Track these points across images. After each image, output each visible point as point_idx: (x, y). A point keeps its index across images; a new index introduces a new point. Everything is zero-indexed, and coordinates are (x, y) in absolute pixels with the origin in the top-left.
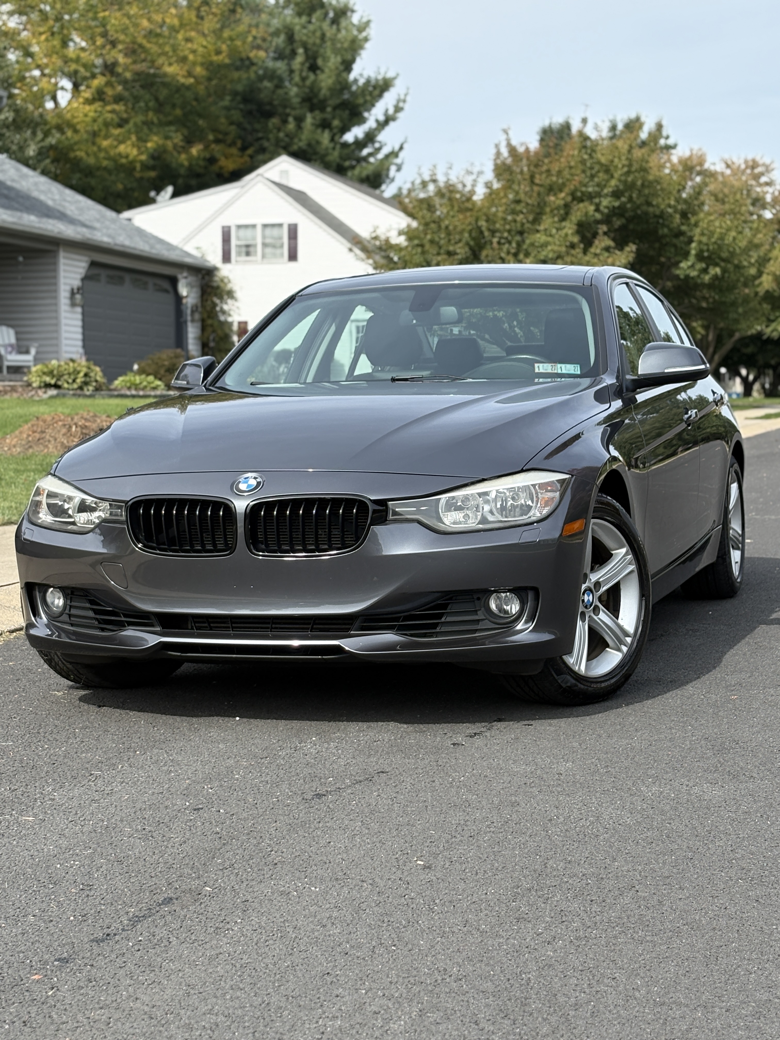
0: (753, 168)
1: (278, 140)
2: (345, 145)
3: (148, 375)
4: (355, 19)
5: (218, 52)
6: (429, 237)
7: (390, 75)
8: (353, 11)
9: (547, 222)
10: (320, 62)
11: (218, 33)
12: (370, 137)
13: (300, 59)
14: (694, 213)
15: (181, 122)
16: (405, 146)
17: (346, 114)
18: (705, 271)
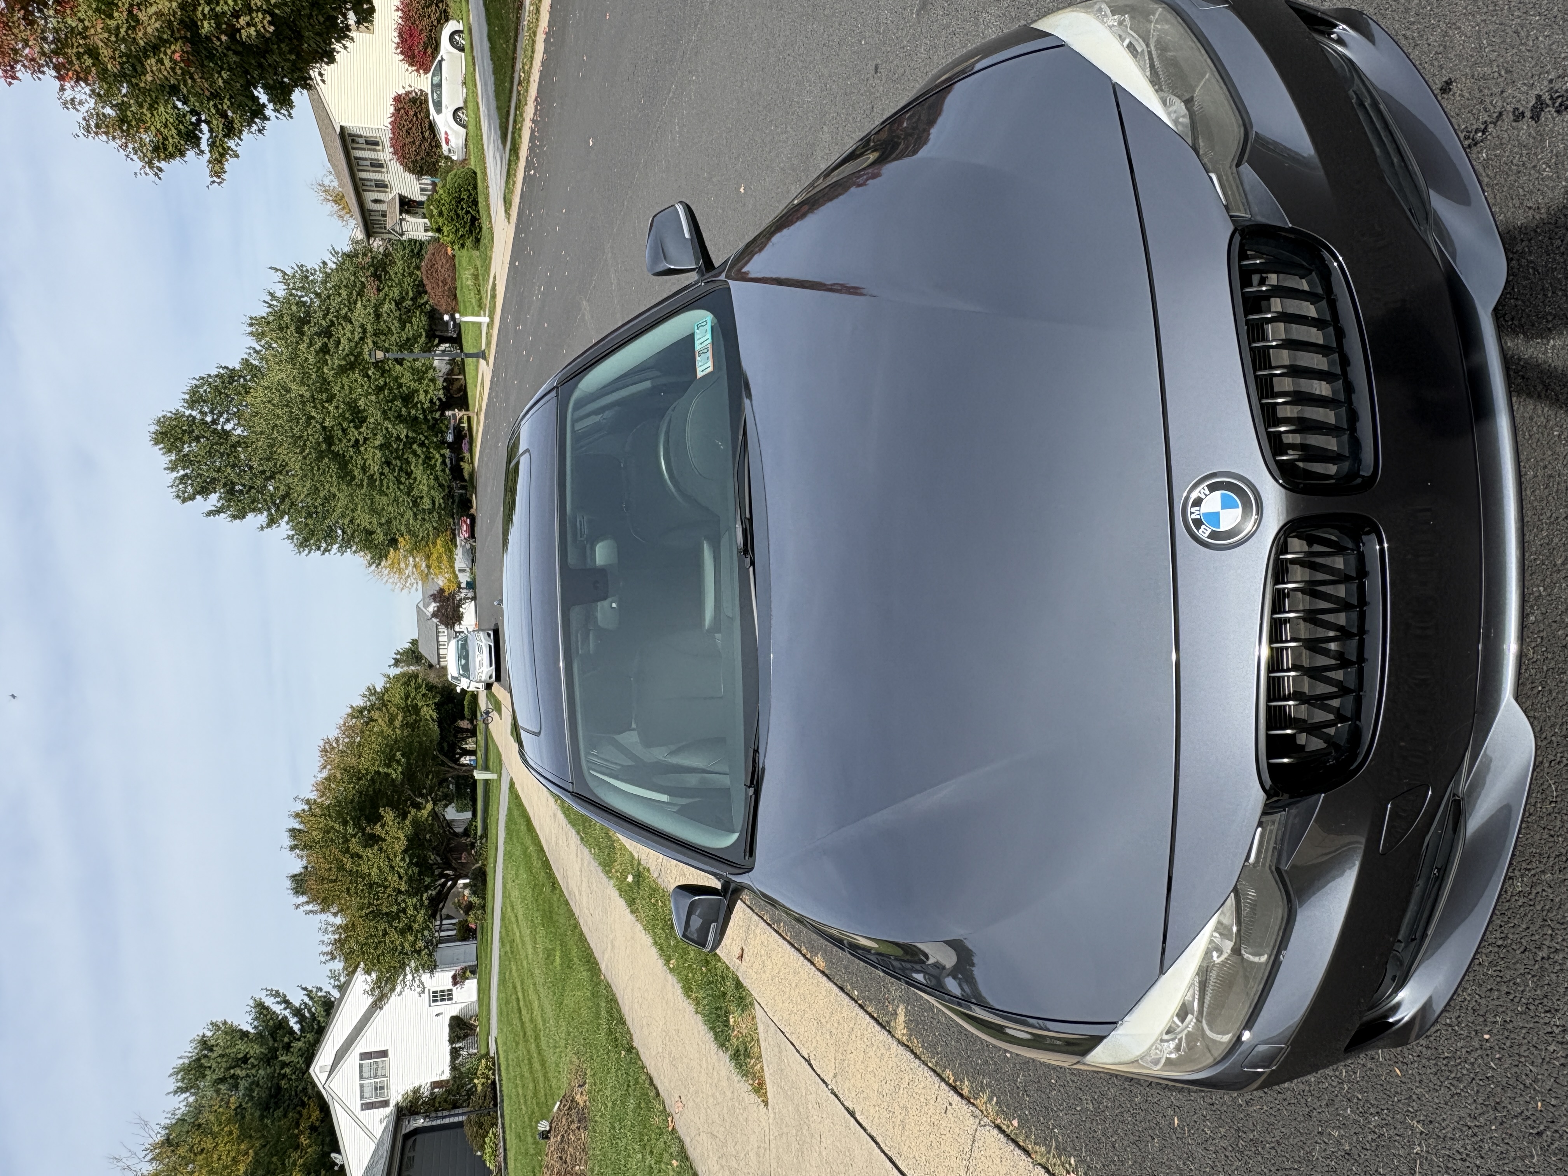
0: (326, 751)
1: (299, 1079)
2: (302, 1030)
3: (485, 1143)
4: (209, 1034)
5: (231, 1133)
6: (372, 951)
7: (252, 1003)
8: (204, 1036)
9: (364, 869)
10: (240, 1056)
11: (214, 1136)
12: (297, 1012)
13: (238, 1072)
14: (359, 772)
15: (283, 1155)
16: (304, 986)
17: (280, 1032)
18: (398, 762)
